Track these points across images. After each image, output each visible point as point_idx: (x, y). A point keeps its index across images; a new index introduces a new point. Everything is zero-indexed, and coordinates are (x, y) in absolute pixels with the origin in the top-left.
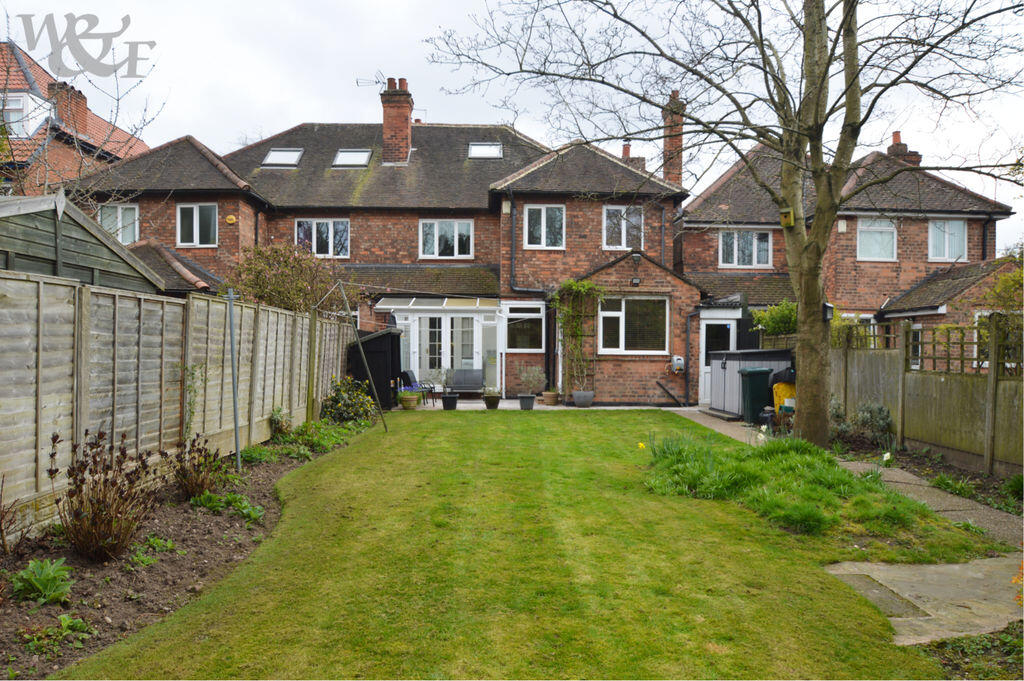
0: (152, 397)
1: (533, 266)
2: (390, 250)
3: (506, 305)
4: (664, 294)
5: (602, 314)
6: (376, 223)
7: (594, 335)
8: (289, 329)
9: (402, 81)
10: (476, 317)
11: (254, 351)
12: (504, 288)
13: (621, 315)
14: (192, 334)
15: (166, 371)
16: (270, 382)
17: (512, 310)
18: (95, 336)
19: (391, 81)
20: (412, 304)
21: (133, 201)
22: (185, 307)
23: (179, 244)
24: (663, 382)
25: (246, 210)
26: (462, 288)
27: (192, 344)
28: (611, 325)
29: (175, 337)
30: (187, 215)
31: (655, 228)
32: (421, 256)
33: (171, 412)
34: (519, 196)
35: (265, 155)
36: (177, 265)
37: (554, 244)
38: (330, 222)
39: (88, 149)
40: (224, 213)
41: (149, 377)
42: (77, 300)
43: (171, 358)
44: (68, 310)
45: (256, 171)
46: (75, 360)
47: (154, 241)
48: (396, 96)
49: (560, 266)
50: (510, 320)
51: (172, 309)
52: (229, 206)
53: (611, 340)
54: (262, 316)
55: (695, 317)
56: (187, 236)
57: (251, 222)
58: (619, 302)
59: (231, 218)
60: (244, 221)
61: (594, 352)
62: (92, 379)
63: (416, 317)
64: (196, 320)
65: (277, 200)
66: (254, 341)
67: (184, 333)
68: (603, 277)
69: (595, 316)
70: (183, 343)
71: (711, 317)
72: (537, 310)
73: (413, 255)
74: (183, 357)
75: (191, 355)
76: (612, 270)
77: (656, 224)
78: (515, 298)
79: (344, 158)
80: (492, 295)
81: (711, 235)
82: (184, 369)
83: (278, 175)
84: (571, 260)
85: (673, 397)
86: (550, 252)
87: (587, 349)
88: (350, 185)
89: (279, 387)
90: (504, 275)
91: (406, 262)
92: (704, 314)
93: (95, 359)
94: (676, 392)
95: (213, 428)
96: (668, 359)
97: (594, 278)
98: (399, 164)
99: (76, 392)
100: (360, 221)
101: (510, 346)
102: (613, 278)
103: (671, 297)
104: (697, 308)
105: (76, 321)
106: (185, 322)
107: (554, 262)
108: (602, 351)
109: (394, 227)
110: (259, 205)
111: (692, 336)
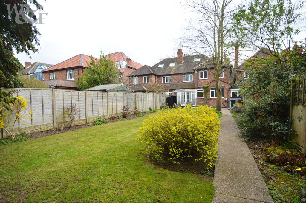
0: (132, 104)
1: (202, 82)
2: (178, 81)
3: (196, 90)
4: (223, 86)
5: (211, 91)
6: (175, 76)
7: (209, 95)
8: (152, 96)
9: (181, 49)
10: (191, 92)
11: (146, 99)
12: (196, 87)
13: (215, 91)
14: (137, 97)
15: (134, 101)
16: (149, 103)
17: (198, 91)
18: (125, 97)
19: (179, 50)
20: (180, 90)
21: (137, 76)
22: (136, 94)
23: (144, 83)
24: (223, 103)
25: (154, 76)
26: (190, 87)
27: (137, 98)
28: (213, 93)
29: (135, 97)
30: (145, 78)
31: (226, 73)
32: (183, 82)
33: (134, 106)
34: (198, 70)
35: (158, 66)
36: (143, 86)
37: (206, 78)
38: (168, 77)
39: (133, 69)
40: (150, 77)
41: (132, 102)
42: (123, 94)
43: (134, 100)
44: (123, 95)
45: (156, 69)
46: (123, 100)
47: (140, 83)
48: (180, 52)
49: (206, 82)
50: (197, 93)
51: (134, 94)
52: (151, 76)
53: (213, 95)
54: (147, 94)
55: (230, 90)
56: (145, 82)
57: (155, 78)
58: (214, 88)
59: (151, 78)
60: (153, 78)
61: (209, 98)
62: (125, 102)
63: (181, 93)
64: (137, 95)
65: (159, 74)
66: (146, 98)
67: (136, 97)
68: (211, 84)
69: (209, 91)
70: (136, 98)
71: (233, 90)
72: (202, 91)
73: (182, 82)
74: (136, 100)
75: (137, 99)
76: (213, 83)
77: (226, 72)
78: (198, 89)
79: (171, 65)
80: (194, 88)
81: (243, 72)
82: (136, 101)
83: (160, 69)
84: (209, 81)
85: (225, 106)
86: (204, 79)
87: (208, 97)
88: (171, 70)
89: (151, 104)
90: (196, 84)
91: (181, 83)
92: (231, 90)
93: (125, 100)
94: (226, 105)
95: (140, 108)
96: (224, 99)
97: (209, 84)
98: (181, 65)
99: (124, 103)
100: (173, 76)
101: (197, 97)
102: (213, 84)
103: (224, 87)
104: (230, 89)
105: (123, 96)
106: (136, 96)
107: (205, 81)
108: (211, 97)
109: (178, 77)
110: (156, 75)
111: (229, 94)
